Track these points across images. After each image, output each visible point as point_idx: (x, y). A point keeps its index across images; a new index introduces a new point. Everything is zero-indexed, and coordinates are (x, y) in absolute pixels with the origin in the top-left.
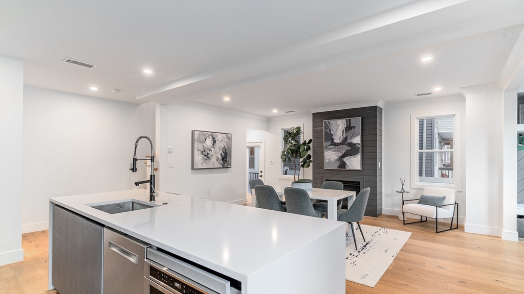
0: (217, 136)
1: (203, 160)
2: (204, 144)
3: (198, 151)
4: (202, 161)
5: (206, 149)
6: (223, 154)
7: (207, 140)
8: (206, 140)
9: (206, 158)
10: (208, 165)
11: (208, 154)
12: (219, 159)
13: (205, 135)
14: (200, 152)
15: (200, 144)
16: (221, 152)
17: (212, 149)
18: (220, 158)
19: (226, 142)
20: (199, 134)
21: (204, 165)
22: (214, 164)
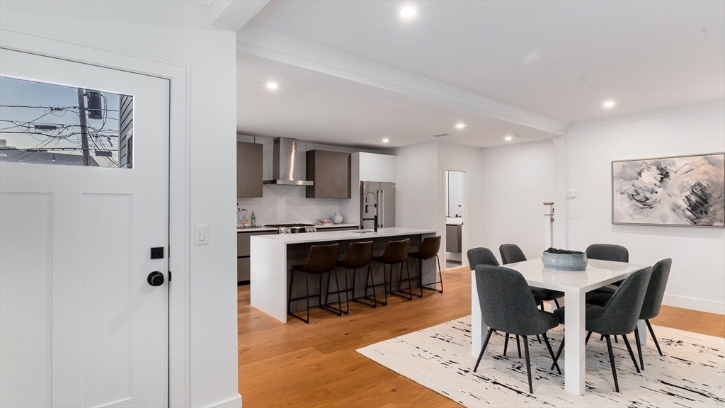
0: (674, 164)
1: (634, 210)
2: (636, 182)
3: (622, 193)
4: (631, 211)
5: (640, 191)
6: (693, 199)
7: (643, 174)
8: (640, 174)
9: (642, 206)
10: (648, 219)
11: (647, 199)
12: (679, 207)
13: (637, 166)
14: (625, 196)
15: (627, 182)
16: (688, 193)
17: (659, 190)
18: (684, 205)
19: (706, 173)
20: (624, 166)
21: (635, 217)
22: (663, 217)
